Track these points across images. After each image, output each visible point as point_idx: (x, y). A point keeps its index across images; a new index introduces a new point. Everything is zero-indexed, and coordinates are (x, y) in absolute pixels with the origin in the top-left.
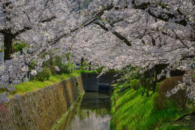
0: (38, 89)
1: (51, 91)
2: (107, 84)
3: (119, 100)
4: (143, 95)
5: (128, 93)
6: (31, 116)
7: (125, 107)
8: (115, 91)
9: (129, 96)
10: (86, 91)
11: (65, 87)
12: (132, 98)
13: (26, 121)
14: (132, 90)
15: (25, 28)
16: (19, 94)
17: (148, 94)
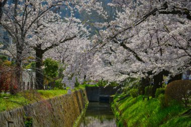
0: (62, 95)
1: (69, 98)
2: (107, 96)
3: (121, 106)
4: (144, 99)
5: (128, 100)
6: (60, 115)
7: (130, 110)
8: (115, 100)
9: (130, 102)
10: (90, 101)
11: (77, 96)
12: (134, 103)
13: (57, 118)
14: (132, 97)
15: (53, 45)
16: (51, 97)
17: (148, 99)
